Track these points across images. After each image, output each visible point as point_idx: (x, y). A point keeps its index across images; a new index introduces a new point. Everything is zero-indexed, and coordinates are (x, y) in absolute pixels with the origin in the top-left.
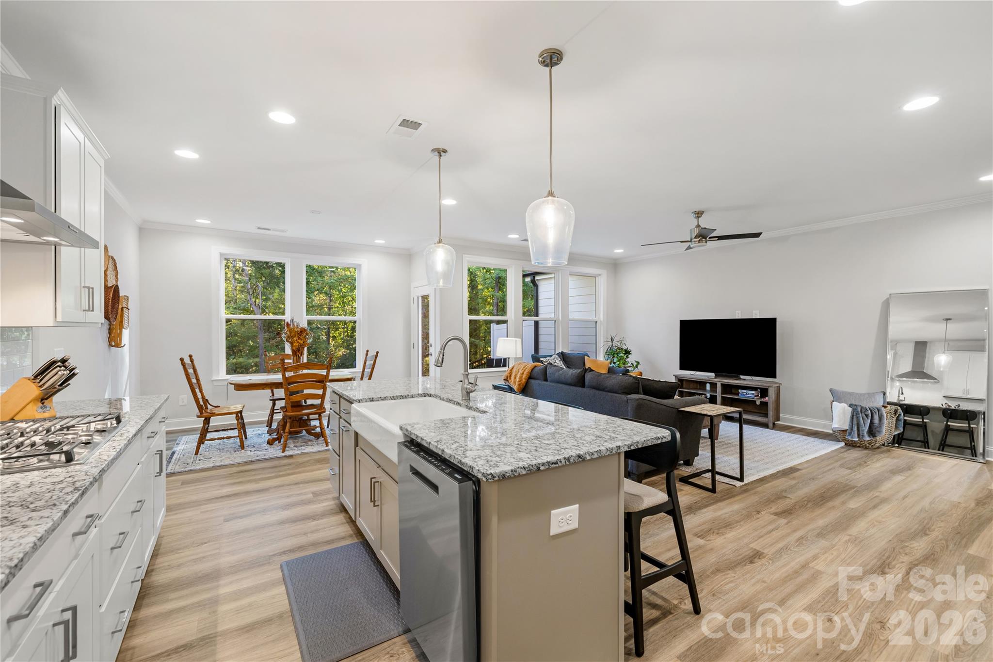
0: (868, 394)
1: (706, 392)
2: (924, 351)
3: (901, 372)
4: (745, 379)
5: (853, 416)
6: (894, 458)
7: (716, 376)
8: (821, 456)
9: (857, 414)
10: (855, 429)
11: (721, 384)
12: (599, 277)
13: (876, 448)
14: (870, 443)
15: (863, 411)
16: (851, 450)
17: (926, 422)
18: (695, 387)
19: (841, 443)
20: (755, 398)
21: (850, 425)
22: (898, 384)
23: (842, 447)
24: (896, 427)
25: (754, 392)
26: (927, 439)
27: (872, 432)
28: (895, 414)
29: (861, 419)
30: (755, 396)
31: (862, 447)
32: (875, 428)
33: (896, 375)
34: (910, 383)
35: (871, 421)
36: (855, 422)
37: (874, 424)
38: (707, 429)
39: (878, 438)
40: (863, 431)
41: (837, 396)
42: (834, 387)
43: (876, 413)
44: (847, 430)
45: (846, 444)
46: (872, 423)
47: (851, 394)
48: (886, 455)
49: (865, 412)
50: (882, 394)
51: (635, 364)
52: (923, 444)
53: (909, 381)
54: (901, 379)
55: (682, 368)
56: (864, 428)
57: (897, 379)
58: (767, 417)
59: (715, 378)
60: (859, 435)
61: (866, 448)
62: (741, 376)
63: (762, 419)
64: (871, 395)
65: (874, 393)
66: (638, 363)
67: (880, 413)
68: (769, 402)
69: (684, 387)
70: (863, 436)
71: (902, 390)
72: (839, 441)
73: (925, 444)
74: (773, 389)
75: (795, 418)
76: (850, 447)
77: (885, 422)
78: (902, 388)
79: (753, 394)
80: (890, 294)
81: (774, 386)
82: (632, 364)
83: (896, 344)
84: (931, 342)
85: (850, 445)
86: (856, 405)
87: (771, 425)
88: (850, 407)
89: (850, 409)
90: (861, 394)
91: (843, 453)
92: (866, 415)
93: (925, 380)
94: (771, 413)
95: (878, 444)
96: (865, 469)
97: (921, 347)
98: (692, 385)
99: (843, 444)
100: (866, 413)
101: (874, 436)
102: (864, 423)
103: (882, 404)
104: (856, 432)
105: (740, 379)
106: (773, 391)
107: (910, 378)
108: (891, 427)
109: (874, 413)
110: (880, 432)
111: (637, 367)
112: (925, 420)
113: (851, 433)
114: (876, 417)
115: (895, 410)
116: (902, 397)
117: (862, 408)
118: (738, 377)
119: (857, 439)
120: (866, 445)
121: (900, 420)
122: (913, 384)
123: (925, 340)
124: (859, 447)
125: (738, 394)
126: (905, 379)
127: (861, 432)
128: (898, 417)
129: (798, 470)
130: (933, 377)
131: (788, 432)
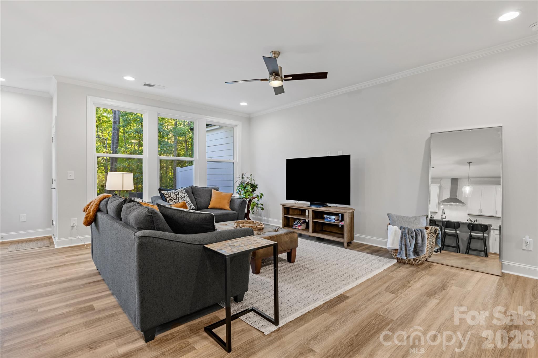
0: (415, 217)
1: (305, 217)
2: (457, 184)
3: (444, 199)
4: (331, 206)
5: (402, 237)
6: (432, 275)
7: (311, 204)
8: (374, 277)
9: (405, 236)
10: (404, 249)
11: (312, 211)
12: (236, 127)
13: (420, 265)
14: (415, 260)
15: (410, 233)
16: (401, 268)
17: (458, 233)
18: (298, 213)
19: (394, 260)
20: (335, 222)
21: (400, 245)
22: (442, 206)
23: (394, 265)
24: (436, 244)
25: (334, 217)
26: (459, 245)
27: (416, 252)
28: (435, 233)
29: (408, 240)
30: (336, 220)
31: (410, 263)
32: (419, 248)
33: (441, 200)
34: (449, 206)
35: (415, 242)
36: (404, 243)
37: (418, 244)
38: (286, 253)
39: (421, 256)
40: (409, 250)
41: (392, 220)
42: (391, 212)
43: (419, 234)
44: (398, 249)
45: (398, 261)
46: (416, 243)
47: (403, 217)
48: (427, 271)
49: (411, 233)
50: (425, 216)
51: (260, 195)
52: (456, 249)
53: (448, 205)
54: (444, 203)
55: (288, 198)
56: (410, 249)
57: (442, 203)
58: (343, 238)
59: (310, 206)
60: (406, 254)
61: (412, 265)
62: (328, 204)
63: (340, 240)
64: (417, 218)
65: (419, 217)
66: (262, 195)
67: (422, 234)
68: (344, 225)
69: (290, 213)
70: (409, 255)
71: (444, 211)
72: (393, 258)
73: (457, 249)
74: (348, 214)
75: (366, 237)
76: (401, 264)
77: (426, 241)
78: (444, 209)
79: (334, 219)
80: (432, 133)
81: (347, 212)
82: (258, 196)
83: (441, 180)
84: (460, 179)
85: (401, 262)
86: (405, 228)
87: (345, 244)
88: (401, 229)
89: (400, 231)
90: (410, 218)
91: (392, 271)
92: (411, 236)
93: (458, 204)
94: (345, 235)
95: (421, 261)
96: (406, 292)
97: (455, 181)
98: (296, 212)
99: (395, 261)
100: (412, 235)
101: (418, 255)
102: (410, 244)
103: (425, 226)
104: (404, 253)
105: (327, 206)
106: (348, 216)
107: (449, 202)
108: (432, 244)
109: (418, 235)
110: (422, 251)
111: (261, 198)
112: (457, 232)
113: (401, 252)
114: (420, 238)
115: (435, 230)
116: (444, 216)
117: (409, 230)
118: (325, 204)
119: (405, 258)
120: (412, 262)
121: (439, 238)
122: (451, 206)
123: (457, 178)
124: (408, 263)
125: (323, 218)
126: (446, 203)
127: (408, 252)
128: (437, 235)
129: (347, 297)
130: (462, 202)
131: (358, 251)
